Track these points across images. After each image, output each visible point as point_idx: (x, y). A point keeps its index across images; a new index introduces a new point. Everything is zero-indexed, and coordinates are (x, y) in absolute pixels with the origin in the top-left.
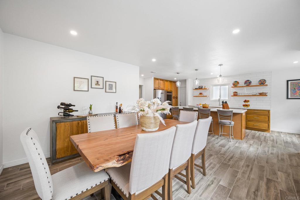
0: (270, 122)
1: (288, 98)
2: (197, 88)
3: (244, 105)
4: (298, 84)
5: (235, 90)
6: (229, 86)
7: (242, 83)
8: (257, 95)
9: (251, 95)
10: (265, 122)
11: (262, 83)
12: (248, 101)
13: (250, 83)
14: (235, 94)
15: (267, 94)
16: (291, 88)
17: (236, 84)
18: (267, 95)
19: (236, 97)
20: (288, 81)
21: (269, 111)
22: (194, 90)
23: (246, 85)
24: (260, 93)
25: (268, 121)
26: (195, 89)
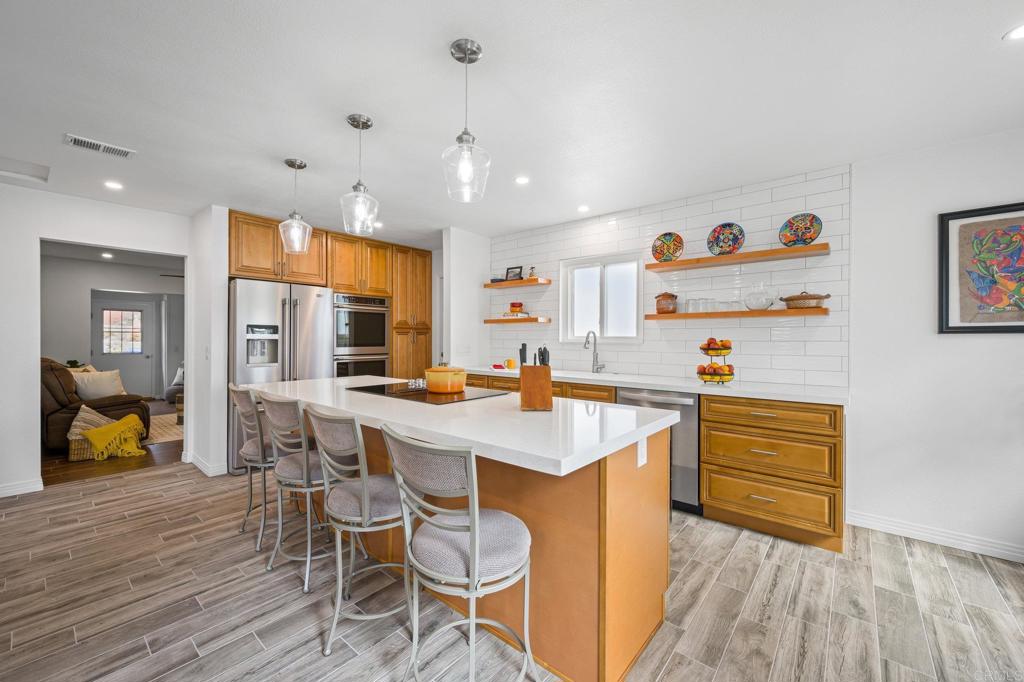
0: (840, 487)
1: (944, 328)
2: (500, 277)
3: (702, 372)
4: (1005, 234)
5: (662, 283)
6: (641, 261)
7: (696, 244)
8: (774, 308)
9: (745, 309)
10: (814, 485)
11: (802, 235)
12: (726, 347)
13: (737, 240)
14: (665, 304)
15: (825, 304)
16: (962, 266)
17: (667, 250)
18: (825, 312)
19: (669, 323)
20: (944, 220)
21: (835, 413)
22: (486, 286)
23: (717, 250)
24: (786, 300)
25: (830, 481)
26: (493, 281)
